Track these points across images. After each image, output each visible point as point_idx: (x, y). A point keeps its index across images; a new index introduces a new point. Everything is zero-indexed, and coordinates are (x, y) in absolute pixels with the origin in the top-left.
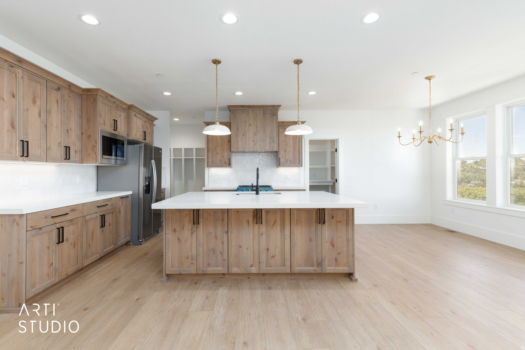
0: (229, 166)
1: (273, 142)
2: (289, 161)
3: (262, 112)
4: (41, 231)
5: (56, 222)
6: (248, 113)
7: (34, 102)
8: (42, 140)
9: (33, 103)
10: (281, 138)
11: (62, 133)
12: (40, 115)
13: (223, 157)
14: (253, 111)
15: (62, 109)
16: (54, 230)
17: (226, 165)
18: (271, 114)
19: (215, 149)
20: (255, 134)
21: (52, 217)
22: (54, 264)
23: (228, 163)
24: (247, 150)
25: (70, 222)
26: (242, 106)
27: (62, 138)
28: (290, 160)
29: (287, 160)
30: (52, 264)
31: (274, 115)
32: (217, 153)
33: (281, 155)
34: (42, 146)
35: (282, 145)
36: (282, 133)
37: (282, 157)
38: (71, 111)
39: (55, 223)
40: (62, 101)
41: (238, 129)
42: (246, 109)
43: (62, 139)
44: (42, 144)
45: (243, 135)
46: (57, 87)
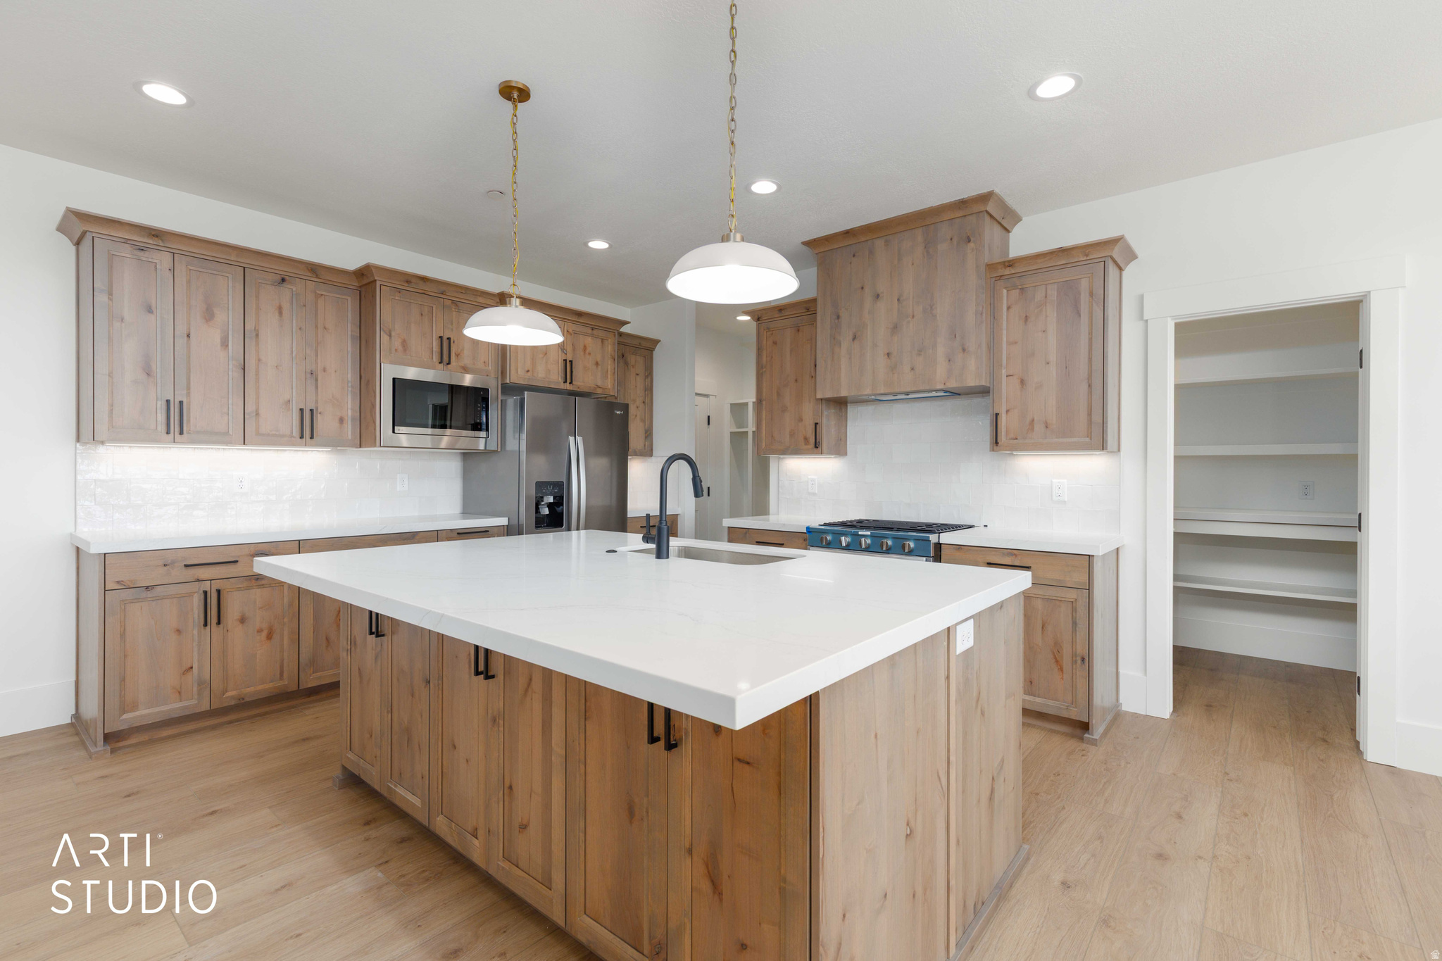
0: (815, 450)
1: (964, 350)
2: (1039, 427)
3: (920, 239)
4: (149, 594)
5: (200, 578)
6: (871, 252)
7: (209, 316)
8: (230, 396)
9: (206, 319)
10: (1005, 332)
11: (294, 380)
12: (225, 344)
13: (801, 420)
14: (887, 243)
15: (294, 325)
16: (196, 594)
17: (809, 447)
18: (955, 241)
19: (778, 394)
20: (895, 328)
21: (186, 566)
22: (195, 670)
23: (812, 440)
24: (868, 391)
25: (250, 579)
26: (848, 233)
27: (294, 390)
28: (1046, 422)
29: (1033, 420)
30: (192, 668)
31: (969, 241)
32: (784, 409)
33: (1004, 400)
34: (231, 410)
35: (1008, 358)
36: (1009, 308)
37: (1007, 411)
38: (325, 328)
39: (198, 580)
40: (294, 307)
41: (838, 317)
42: (863, 239)
43: (294, 394)
44: (230, 406)
45: (854, 339)
46: (278, 278)
